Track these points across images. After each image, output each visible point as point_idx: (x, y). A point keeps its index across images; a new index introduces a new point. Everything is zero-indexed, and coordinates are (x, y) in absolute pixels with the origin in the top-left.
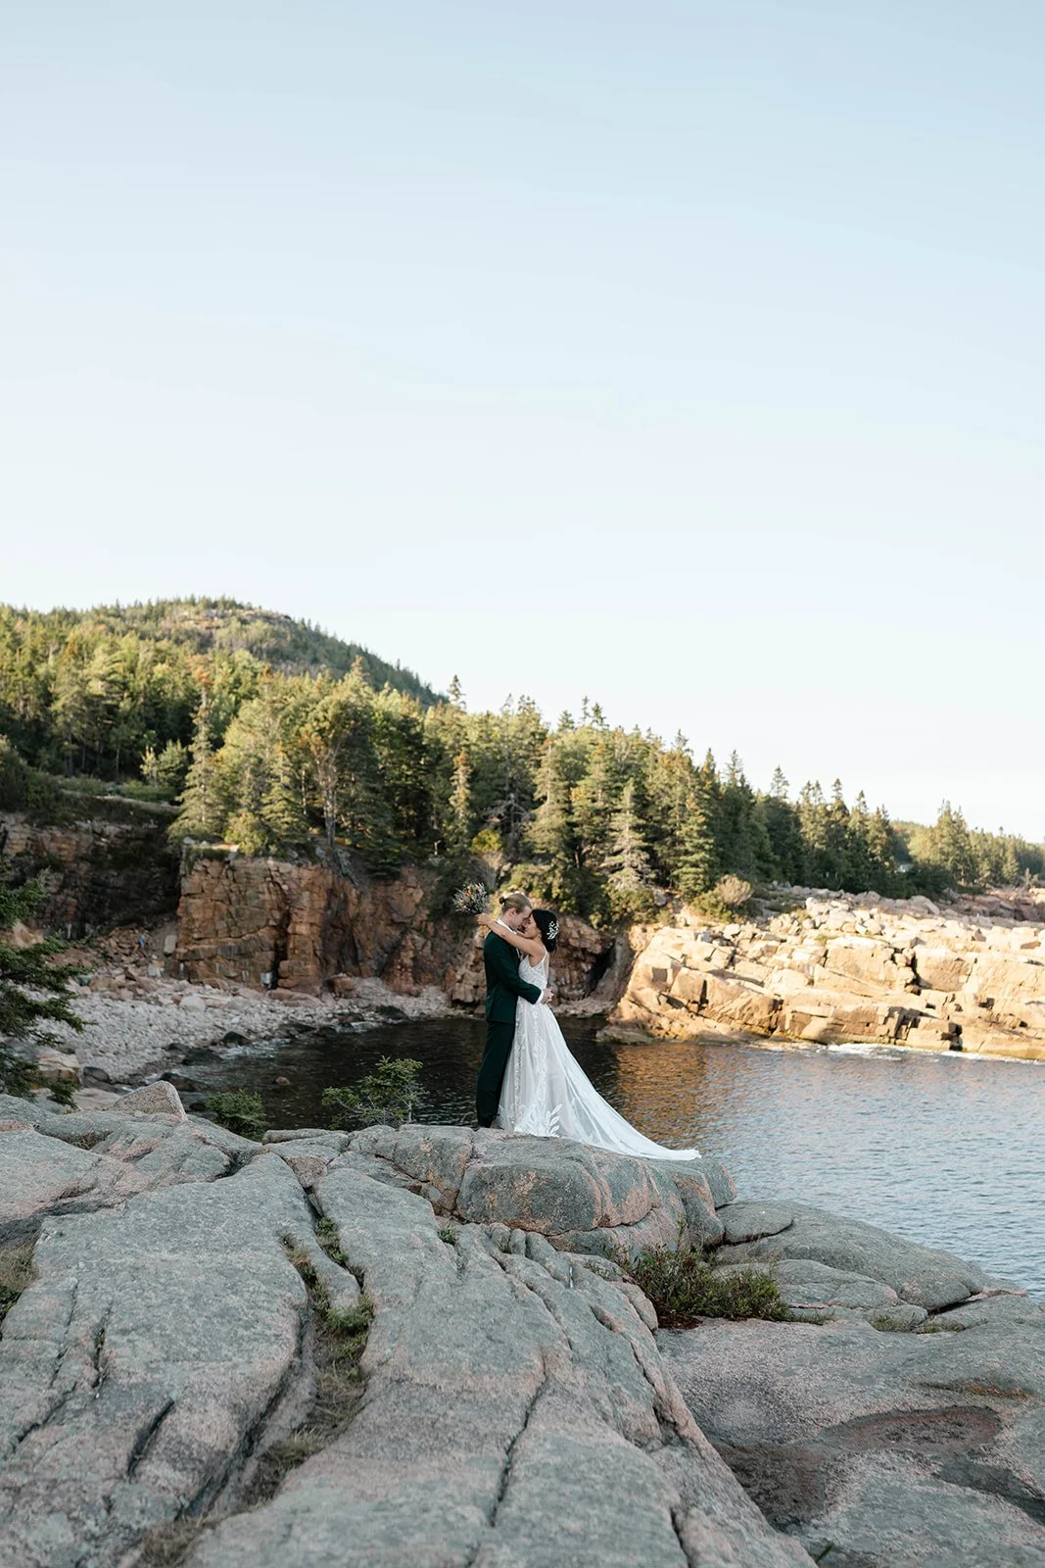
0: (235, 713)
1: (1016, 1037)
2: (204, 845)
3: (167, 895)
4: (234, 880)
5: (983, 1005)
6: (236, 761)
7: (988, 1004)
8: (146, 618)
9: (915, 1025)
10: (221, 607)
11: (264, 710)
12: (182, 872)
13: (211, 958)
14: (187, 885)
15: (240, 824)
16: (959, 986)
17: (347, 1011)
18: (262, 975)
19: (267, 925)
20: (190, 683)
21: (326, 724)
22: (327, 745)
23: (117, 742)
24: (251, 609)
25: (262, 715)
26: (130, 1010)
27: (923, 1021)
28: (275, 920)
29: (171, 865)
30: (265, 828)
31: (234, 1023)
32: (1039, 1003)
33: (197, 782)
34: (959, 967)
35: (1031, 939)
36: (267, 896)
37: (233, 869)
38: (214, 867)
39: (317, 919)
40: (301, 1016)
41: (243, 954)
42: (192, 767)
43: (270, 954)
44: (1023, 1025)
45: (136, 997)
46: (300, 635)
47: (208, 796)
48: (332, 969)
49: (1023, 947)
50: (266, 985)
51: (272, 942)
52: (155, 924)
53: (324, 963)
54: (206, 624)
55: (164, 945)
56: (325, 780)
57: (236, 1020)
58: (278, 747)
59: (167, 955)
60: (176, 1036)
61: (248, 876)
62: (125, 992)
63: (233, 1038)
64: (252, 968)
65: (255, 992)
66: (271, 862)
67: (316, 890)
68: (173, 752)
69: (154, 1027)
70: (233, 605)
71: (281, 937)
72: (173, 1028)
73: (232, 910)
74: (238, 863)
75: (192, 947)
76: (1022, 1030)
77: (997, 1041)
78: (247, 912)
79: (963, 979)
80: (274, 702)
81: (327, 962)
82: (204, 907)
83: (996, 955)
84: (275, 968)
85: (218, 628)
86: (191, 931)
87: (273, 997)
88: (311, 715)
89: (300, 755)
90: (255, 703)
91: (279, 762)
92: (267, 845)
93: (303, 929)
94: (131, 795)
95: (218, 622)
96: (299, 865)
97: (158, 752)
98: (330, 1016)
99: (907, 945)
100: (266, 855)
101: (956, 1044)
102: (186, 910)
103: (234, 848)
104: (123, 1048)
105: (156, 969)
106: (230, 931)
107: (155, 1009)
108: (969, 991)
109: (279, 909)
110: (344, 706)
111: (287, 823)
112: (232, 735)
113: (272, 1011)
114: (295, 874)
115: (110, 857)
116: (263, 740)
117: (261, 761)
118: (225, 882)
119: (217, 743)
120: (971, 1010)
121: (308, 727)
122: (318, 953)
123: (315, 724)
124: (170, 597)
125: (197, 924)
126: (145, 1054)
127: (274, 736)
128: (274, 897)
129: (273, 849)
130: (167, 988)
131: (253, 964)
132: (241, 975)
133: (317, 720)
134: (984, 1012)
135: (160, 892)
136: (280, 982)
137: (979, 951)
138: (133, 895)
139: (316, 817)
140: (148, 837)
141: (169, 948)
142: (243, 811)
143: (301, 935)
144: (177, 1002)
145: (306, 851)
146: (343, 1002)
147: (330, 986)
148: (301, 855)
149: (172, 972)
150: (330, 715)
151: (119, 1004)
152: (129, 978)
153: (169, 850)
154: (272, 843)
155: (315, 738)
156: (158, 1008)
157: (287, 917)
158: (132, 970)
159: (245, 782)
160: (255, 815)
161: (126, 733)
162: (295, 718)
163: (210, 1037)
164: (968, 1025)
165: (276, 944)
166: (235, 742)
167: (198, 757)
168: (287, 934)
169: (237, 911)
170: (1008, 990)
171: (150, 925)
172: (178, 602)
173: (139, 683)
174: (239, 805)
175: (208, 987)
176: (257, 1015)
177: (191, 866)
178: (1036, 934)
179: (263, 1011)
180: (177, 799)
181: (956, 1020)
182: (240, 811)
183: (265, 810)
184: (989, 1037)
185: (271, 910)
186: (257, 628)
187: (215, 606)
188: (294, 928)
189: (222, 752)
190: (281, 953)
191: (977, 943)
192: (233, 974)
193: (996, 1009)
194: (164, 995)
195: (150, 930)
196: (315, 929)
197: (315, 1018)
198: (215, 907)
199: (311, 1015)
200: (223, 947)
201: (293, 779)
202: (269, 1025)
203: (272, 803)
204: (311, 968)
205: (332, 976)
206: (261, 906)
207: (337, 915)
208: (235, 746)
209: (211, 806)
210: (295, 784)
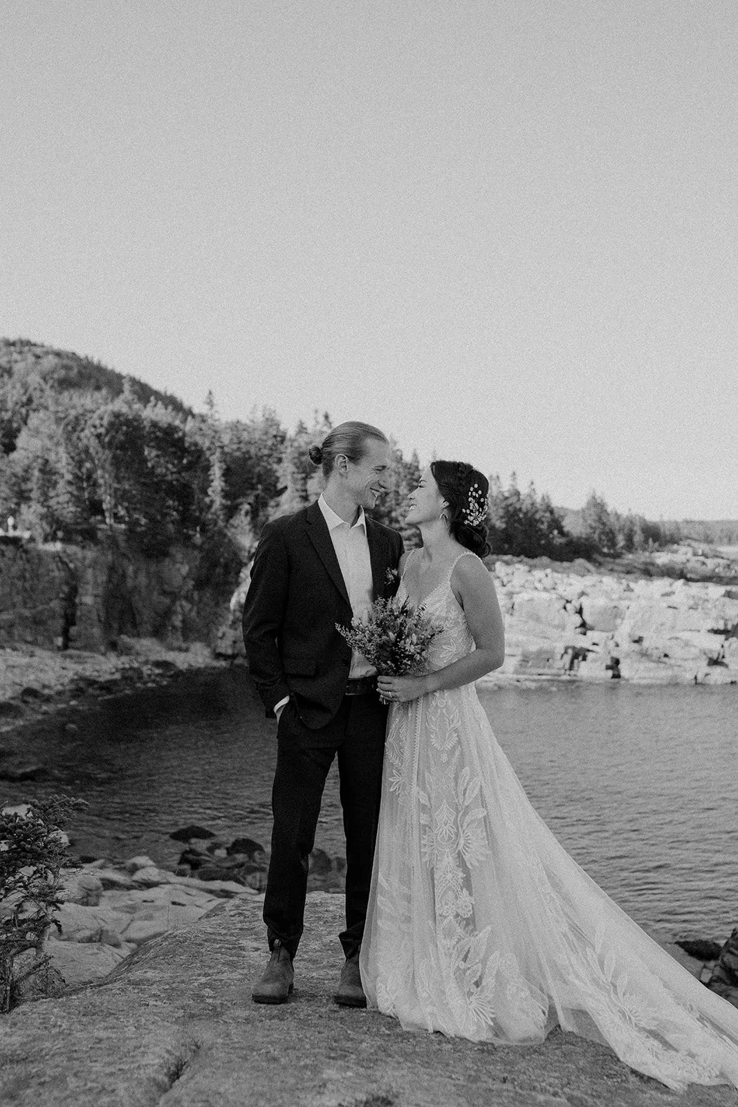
0: (26, 423)
1: (662, 665)
4: (28, 561)
5: (636, 642)
6: (26, 462)
7: (639, 641)
9: (584, 659)
10: (18, 345)
11: (49, 418)
13: (12, 625)
15: (31, 512)
16: (615, 628)
17: (127, 666)
18: (55, 639)
19: (57, 597)
21: (102, 430)
22: (103, 447)
24: (43, 346)
25: (47, 423)
27: (590, 656)
28: (63, 592)
30: (50, 517)
31: (31, 680)
32: (677, 638)
34: (616, 613)
35: (668, 589)
36: (56, 573)
37: (26, 552)
38: (9, 551)
39: (100, 591)
40: (88, 670)
41: (37, 622)
43: (61, 622)
44: (666, 656)
46: (85, 367)
48: (115, 632)
49: (663, 595)
50: (59, 647)
51: (62, 613)
53: (107, 627)
54: (6, 359)
56: (103, 477)
57: (32, 677)
58: (61, 450)
61: (39, 557)
63: (30, 692)
64: (46, 633)
65: (49, 653)
66: (59, 545)
67: (99, 567)
70: (28, 343)
71: (69, 607)
73: (27, 585)
74: (30, 547)
76: (666, 659)
77: (648, 670)
78: (40, 587)
79: (619, 621)
80: (57, 412)
81: (110, 626)
83: (643, 602)
84: (65, 633)
85: (16, 361)
87: (65, 657)
88: (89, 423)
89: (80, 457)
90: (42, 414)
91: (62, 461)
92: (55, 531)
93: (88, 600)
95: (16, 356)
96: (83, 547)
98: (114, 670)
99: (576, 597)
100: (54, 538)
101: (616, 673)
103: (27, 534)
106: (25, 603)
108: (625, 630)
109: (67, 583)
110: (117, 415)
111: (72, 512)
112: (22, 440)
113: (63, 669)
114: (80, 555)
116: (49, 444)
117: (47, 461)
118: (20, 562)
119: (9, 448)
120: (626, 646)
121: (87, 432)
122: (103, 619)
123: (93, 430)
127: (58, 441)
128: (63, 574)
129: (60, 534)
131: (46, 630)
132: (36, 639)
133: (95, 427)
134: (636, 647)
136: (71, 644)
137: (630, 599)
139: (96, 508)
142: (33, 503)
143: (86, 605)
145: (89, 535)
146: (124, 659)
147: (113, 646)
148: (85, 539)
150: (105, 422)
154: (59, 530)
155: (93, 442)
157: (74, 591)
159: (34, 479)
160: (44, 507)
163: (10, 692)
164: (625, 657)
165: (65, 613)
166: (25, 447)
168: (74, 604)
169: (31, 587)
170: (653, 628)
174: (30, 499)
175: (8, 650)
176: (51, 673)
178: (671, 585)
179: (56, 669)
181: (615, 654)
182: (31, 503)
183: (52, 502)
184: (642, 667)
185: (61, 584)
186: (49, 362)
187: (13, 344)
188: (81, 600)
189: (14, 456)
190: (70, 620)
191: (628, 594)
192: (29, 639)
193: (645, 644)
196: (99, 600)
197: (101, 673)
198: (13, 584)
199: (98, 671)
200: (21, 617)
201: (76, 476)
202: (61, 681)
203: (57, 496)
204: (97, 631)
205: (114, 637)
206: (52, 581)
207: (117, 588)
208: (25, 449)
209: (5, 499)
210: (78, 480)
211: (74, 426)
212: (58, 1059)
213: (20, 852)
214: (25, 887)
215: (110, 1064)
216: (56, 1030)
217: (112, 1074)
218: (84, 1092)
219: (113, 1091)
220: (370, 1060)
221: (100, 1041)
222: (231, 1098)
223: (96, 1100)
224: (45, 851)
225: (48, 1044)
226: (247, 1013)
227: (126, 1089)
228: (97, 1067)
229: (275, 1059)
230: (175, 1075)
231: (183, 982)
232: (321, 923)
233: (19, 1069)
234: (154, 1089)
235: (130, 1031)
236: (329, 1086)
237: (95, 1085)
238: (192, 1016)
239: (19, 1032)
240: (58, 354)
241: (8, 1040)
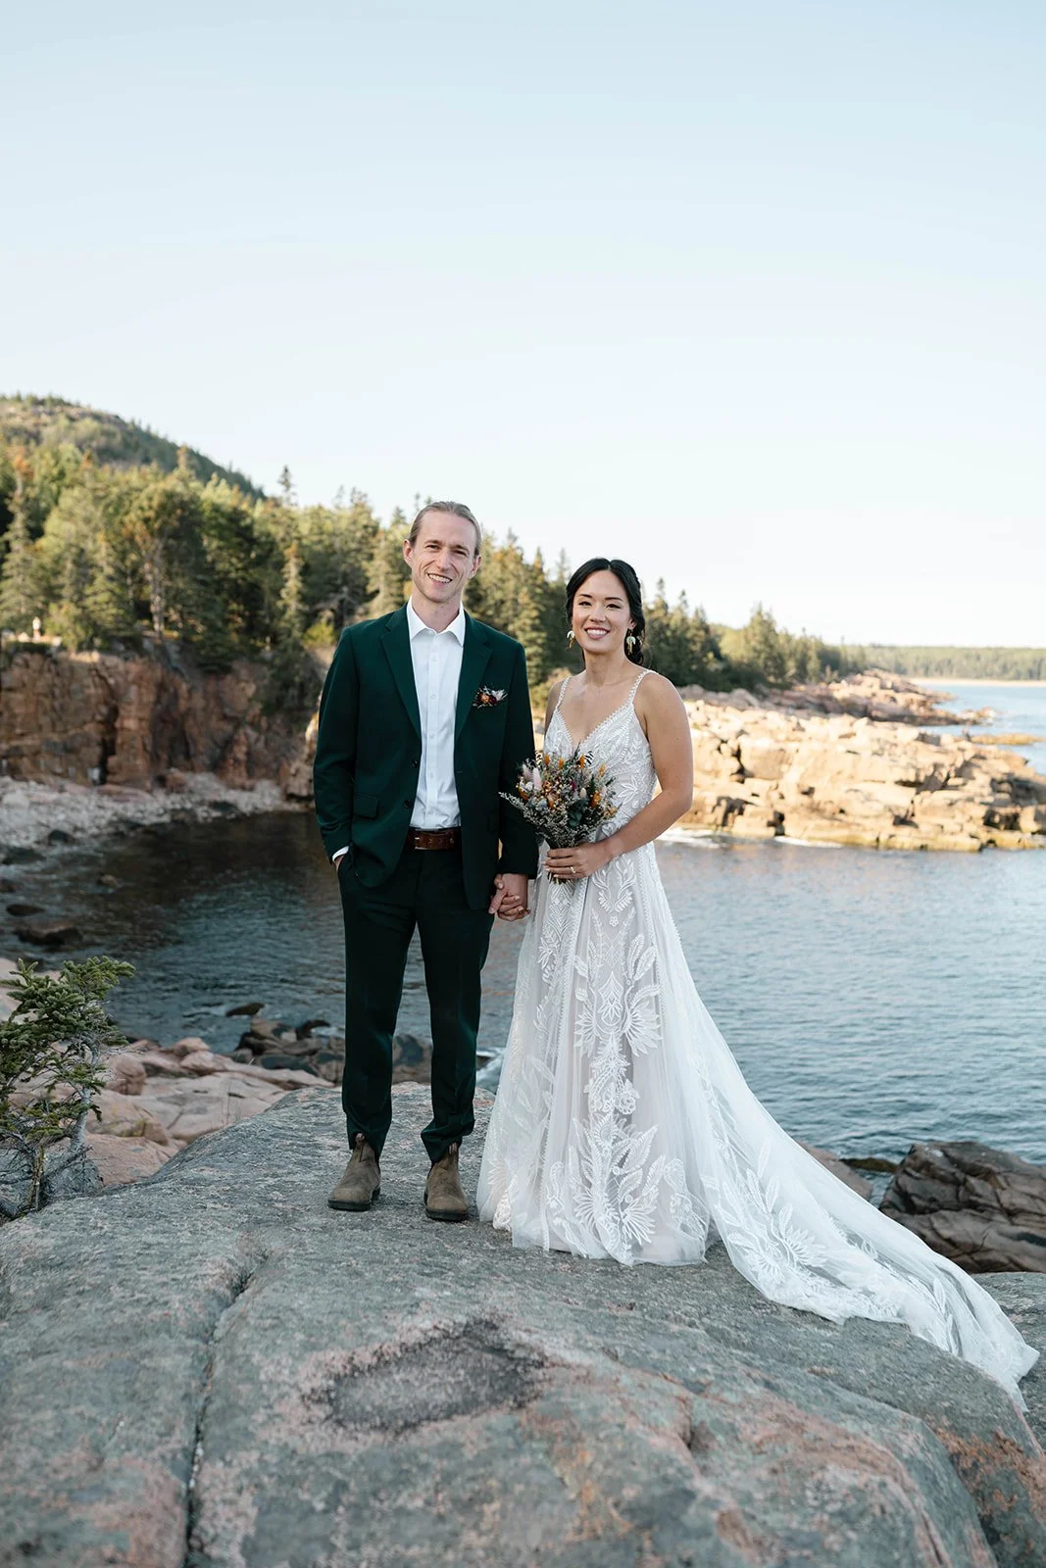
0: (56, 502)
1: (836, 823)
2: (24, 638)
4: (58, 674)
5: (805, 793)
6: (57, 551)
7: (809, 792)
9: (741, 813)
10: (48, 404)
11: (85, 497)
13: (37, 753)
14: (7, 679)
15: (62, 614)
16: (781, 775)
17: (178, 807)
18: (90, 771)
19: (93, 720)
20: (9, 472)
21: (151, 514)
22: (152, 534)
24: (78, 406)
25: (84, 503)
27: (748, 809)
28: (101, 714)
30: (86, 620)
31: (59, 820)
32: (856, 791)
33: (15, 572)
34: (782, 757)
35: (847, 730)
36: (92, 691)
37: (55, 662)
38: (35, 661)
39: (146, 714)
40: (130, 811)
41: (69, 750)
42: (8, 556)
43: (98, 750)
44: (842, 811)
46: (130, 434)
47: (25, 587)
48: (163, 764)
49: (841, 737)
50: (94, 781)
51: (98, 738)
53: (154, 758)
54: (33, 421)
56: (152, 572)
57: (62, 817)
58: (100, 536)
61: (72, 669)
63: (58, 836)
64: (79, 764)
65: (82, 788)
66: (96, 655)
67: (145, 684)
70: (60, 402)
71: (108, 732)
73: (57, 704)
74: (60, 656)
75: (15, 743)
76: (842, 816)
77: (819, 828)
78: (72, 707)
79: (784, 768)
80: (96, 489)
81: (158, 757)
82: (26, 702)
83: (816, 746)
84: (103, 764)
85: (45, 425)
86: (13, 726)
87: (102, 793)
88: (135, 504)
89: (124, 546)
90: (76, 492)
91: (101, 551)
92: (91, 638)
93: (131, 724)
95: (45, 418)
96: (126, 659)
98: (161, 811)
99: (733, 736)
100: (90, 648)
101: (779, 831)
102: (7, 705)
103: (57, 641)
106: (54, 725)
108: (791, 779)
109: (106, 703)
110: (170, 495)
111: (112, 615)
112: (52, 524)
113: (100, 808)
114: (121, 668)
116: (85, 529)
117: (82, 551)
118: (48, 676)
119: (36, 533)
120: (794, 798)
121: (132, 516)
122: (149, 748)
123: (139, 512)
125: (19, 719)
127: (97, 526)
128: (100, 691)
129: (98, 642)
131: (80, 760)
132: (67, 771)
133: (141, 508)
134: (805, 799)
136: (109, 778)
137: (800, 741)
139: (142, 610)
142: (65, 603)
143: (129, 730)
145: (134, 644)
146: (175, 797)
147: (161, 781)
148: (127, 648)
150: (155, 503)
154: (96, 635)
155: (140, 528)
157: (114, 712)
159: (66, 573)
160: (78, 607)
163: (33, 835)
164: (791, 812)
165: (103, 741)
166: (55, 532)
167: (16, 545)
168: (114, 729)
169: (61, 706)
170: (827, 777)
174: (60, 596)
175: (33, 783)
176: (84, 813)
177: (11, 660)
178: (851, 725)
179: (91, 808)
181: (780, 808)
182: (62, 603)
183: (89, 602)
184: (811, 824)
185: (98, 703)
186: (87, 426)
187: (42, 403)
188: (122, 723)
189: (42, 542)
190: (108, 748)
191: (798, 734)
192: (59, 770)
193: (817, 797)
196: (145, 724)
197: (146, 815)
198: (38, 702)
199: (142, 812)
200: (47, 742)
201: (118, 570)
202: (97, 822)
203: (95, 594)
204: (141, 763)
205: (163, 771)
206: (87, 700)
207: (167, 710)
208: (56, 535)
209: (30, 596)
210: (120, 576)
211: (117, 507)
212: (99, 1266)
213: (51, 1024)
214: (58, 1065)
215: (161, 1273)
216: (94, 1233)
217: (164, 1284)
218: (131, 1304)
219: (166, 1303)
220: (471, 1279)
221: (149, 1246)
222: (306, 1315)
223: (145, 1312)
224: (83, 1023)
225: (87, 1248)
226: (324, 1220)
227: (182, 1302)
228: (146, 1276)
229: (358, 1274)
230: (239, 1288)
231: (247, 1182)
232: (414, 1119)
233: (52, 1275)
234: (214, 1303)
235: (185, 1237)
236: (423, 1305)
237: (143, 1295)
238: (258, 1222)
239: (54, 1233)
240: (97, 417)
241: (39, 1242)
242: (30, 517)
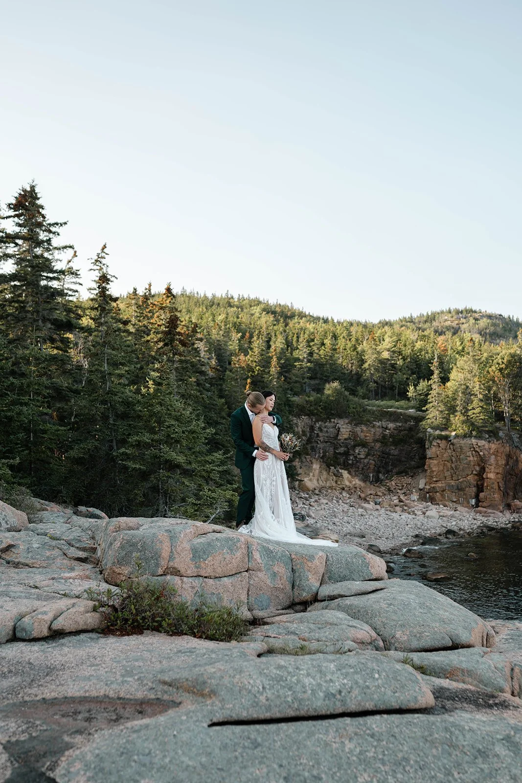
0: (456, 364)
2: (438, 432)
3: (421, 459)
4: (454, 450)
6: (455, 388)
8: (426, 322)
10: (465, 313)
11: (469, 360)
12: (427, 446)
13: (443, 491)
14: (429, 453)
15: (457, 420)
17: (517, 520)
18: (470, 500)
19: (472, 473)
21: (503, 366)
22: (504, 377)
23: (396, 382)
24: (480, 313)
25: (469, 363)
26: (398, 517)
28: (476, 471)
29: (422, 443)
30: (468, 421)
31: (452, 525)
33: (434, 400)
36: (471, 458)
37: (453, 444)
38: (443, 444)
39: (500, 470)
40: (491, 522)
41: (460, 489)
42: (431, 392)
43: (474, 489)
45: (403, 511)
46: (507, 324)
47: (440, 406)
48: (510, 498)
50: (473, 506)
51: (475, 483)
52: (415, 473)
53: (505, 494)
54: (457, 322)
55: (419, 485)
56: (505, 396)
57: (454, 523)
58: (476, 379)
59: (421, 490)
60: (420, 530)
61: (461, 448)
62: (398, 508)
63: (450, 532)
64: (464, 496)
65: (466, 509)
66: (474, 441)
67: (500, 455)
68: (423, 384)
69: (409, 526)
70: (471, 311)
71: (480, 480)
72: (419, 526)
73: (453, 465)
74: (455, 441)
75: (432, 486)
78: (461, 467)
80: (475, 356)
81: (508, 494)
82: (438, 464)
84: (477, 497)
85: (463, 323)
86: (432, 477)
87: (476, 512)
88: (495, 361)
89: (489, 383)
91: (476, 387)
92: (471, 431)
93: (492, 476)
94: (402, 408)
95: (463, 320)
96: (489, 442)
97: (415, 386)
98: (507, 522)
100: (470, 436)
102: (429, 466)
103: (453, 434)
104: (391, 536)
105: (415, 497)
106: (452, 477)
107: (411, 517)
109: (479, 465)
110: (513, 356)
111: (481, 419)
112: (453, 375)
113: (474, 519)
114: (487, 446)
115: (391, 440)
116: (469, 376)
117: (467, 387)
118: (449, 451)
119: (444, 380)
121: (493, 368)
122: (502, 489)
123: (497, 366)
124: (438, 309)
125: (435, 473)
126: (402, 539)
127: (475, 373)
128: (475, 459)
129: (474, 433)
130: (419, 506)
131: (465, 494)
132: (459, 500)
133: (498, 364)
135: (417, 457)
136: (480, 504)
138: (403, 459)
139: (499, 416)
140: (411, 429)
141: (421, 486)
142: (458, 414)
143: (491, 479)
144: (424, 513)
145: (493, 434)
146: (515, 515)
147: (508, 506)
148: (490, 436)
149: (422, 498)
150: (505, 361)
151: (394, 515)
152: (401, 501)
153: (421, 435)
154: (474, 430)
155: (498, 374)
156: (414, 516)
157: (483, 469)
158: (402, 497)
159: (459, 398)
160: (464, 416)
161: (400, 376)
162: (487, 363)
163: (438, 531)
165: (477, 484)
166: (455, 378)
167: (434, 386)
168: (483, 479)
169: (456, 466)
171: (412, 474)
172: (442, 312)
173: (407, 351)
174: (457, 411)
175: (441, 506)
176: (466, 521)
177: (431, 443)
179: (470, 519)
180: (423, 409)
182: (456, 414)
183: (470, 413)
185: (474, 465)
186: (483, 323)
187: (462, 312)
188: (487, 475)
189: (448, 384)
190: (480, 489)
192: (455, 500)
194: (418, 510)
195: (412, 477)
196: (499, 476)
197: (498, 524)
198: (444, 464)
199: (496, 522)
200: (449, 485)
201: (485, 395)
202: (472, 526)
203: (473, 409)
204: (497, 496)
205: (509, 501)
206: (469, 463)
207: (512, 469)
208: (454, 380)
209: (441, 412)
210: (486, 399)
211: (484, 364)
240: (490, 317)
242: (441, 372)
